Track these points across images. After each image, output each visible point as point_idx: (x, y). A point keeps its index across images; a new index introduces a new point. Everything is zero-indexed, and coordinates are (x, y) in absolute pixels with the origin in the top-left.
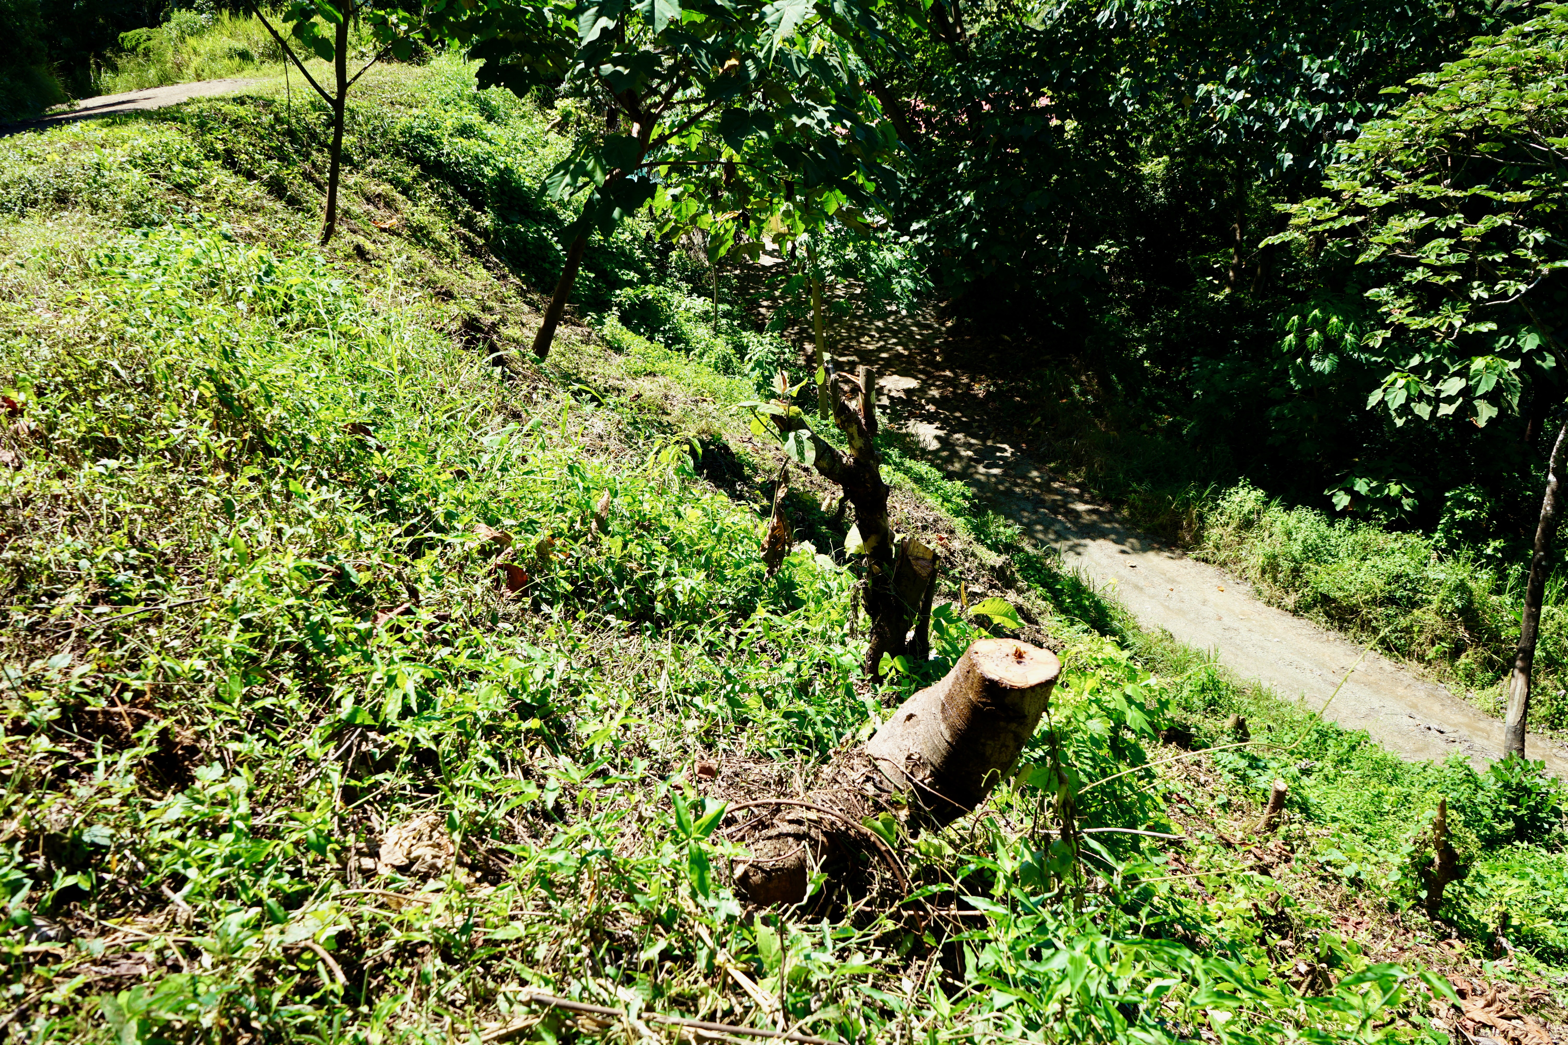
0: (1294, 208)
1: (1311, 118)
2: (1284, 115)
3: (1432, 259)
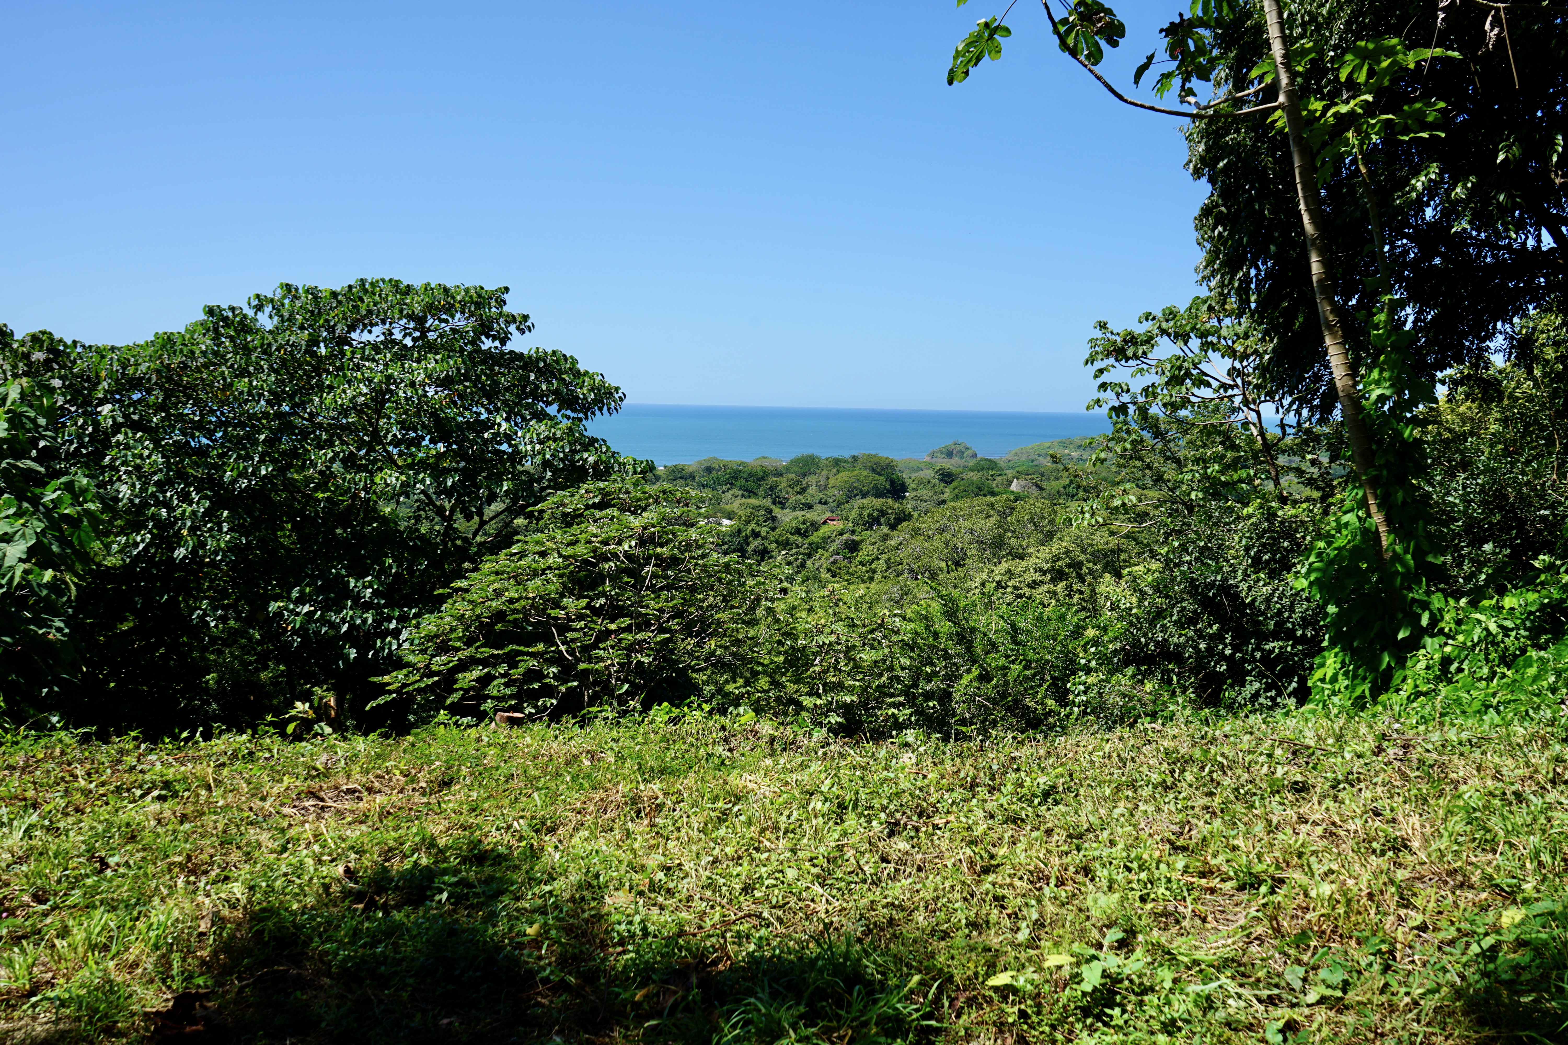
0: (386, 679)
1: (364, 621)
2: (344, 621)
3: (495, 693)
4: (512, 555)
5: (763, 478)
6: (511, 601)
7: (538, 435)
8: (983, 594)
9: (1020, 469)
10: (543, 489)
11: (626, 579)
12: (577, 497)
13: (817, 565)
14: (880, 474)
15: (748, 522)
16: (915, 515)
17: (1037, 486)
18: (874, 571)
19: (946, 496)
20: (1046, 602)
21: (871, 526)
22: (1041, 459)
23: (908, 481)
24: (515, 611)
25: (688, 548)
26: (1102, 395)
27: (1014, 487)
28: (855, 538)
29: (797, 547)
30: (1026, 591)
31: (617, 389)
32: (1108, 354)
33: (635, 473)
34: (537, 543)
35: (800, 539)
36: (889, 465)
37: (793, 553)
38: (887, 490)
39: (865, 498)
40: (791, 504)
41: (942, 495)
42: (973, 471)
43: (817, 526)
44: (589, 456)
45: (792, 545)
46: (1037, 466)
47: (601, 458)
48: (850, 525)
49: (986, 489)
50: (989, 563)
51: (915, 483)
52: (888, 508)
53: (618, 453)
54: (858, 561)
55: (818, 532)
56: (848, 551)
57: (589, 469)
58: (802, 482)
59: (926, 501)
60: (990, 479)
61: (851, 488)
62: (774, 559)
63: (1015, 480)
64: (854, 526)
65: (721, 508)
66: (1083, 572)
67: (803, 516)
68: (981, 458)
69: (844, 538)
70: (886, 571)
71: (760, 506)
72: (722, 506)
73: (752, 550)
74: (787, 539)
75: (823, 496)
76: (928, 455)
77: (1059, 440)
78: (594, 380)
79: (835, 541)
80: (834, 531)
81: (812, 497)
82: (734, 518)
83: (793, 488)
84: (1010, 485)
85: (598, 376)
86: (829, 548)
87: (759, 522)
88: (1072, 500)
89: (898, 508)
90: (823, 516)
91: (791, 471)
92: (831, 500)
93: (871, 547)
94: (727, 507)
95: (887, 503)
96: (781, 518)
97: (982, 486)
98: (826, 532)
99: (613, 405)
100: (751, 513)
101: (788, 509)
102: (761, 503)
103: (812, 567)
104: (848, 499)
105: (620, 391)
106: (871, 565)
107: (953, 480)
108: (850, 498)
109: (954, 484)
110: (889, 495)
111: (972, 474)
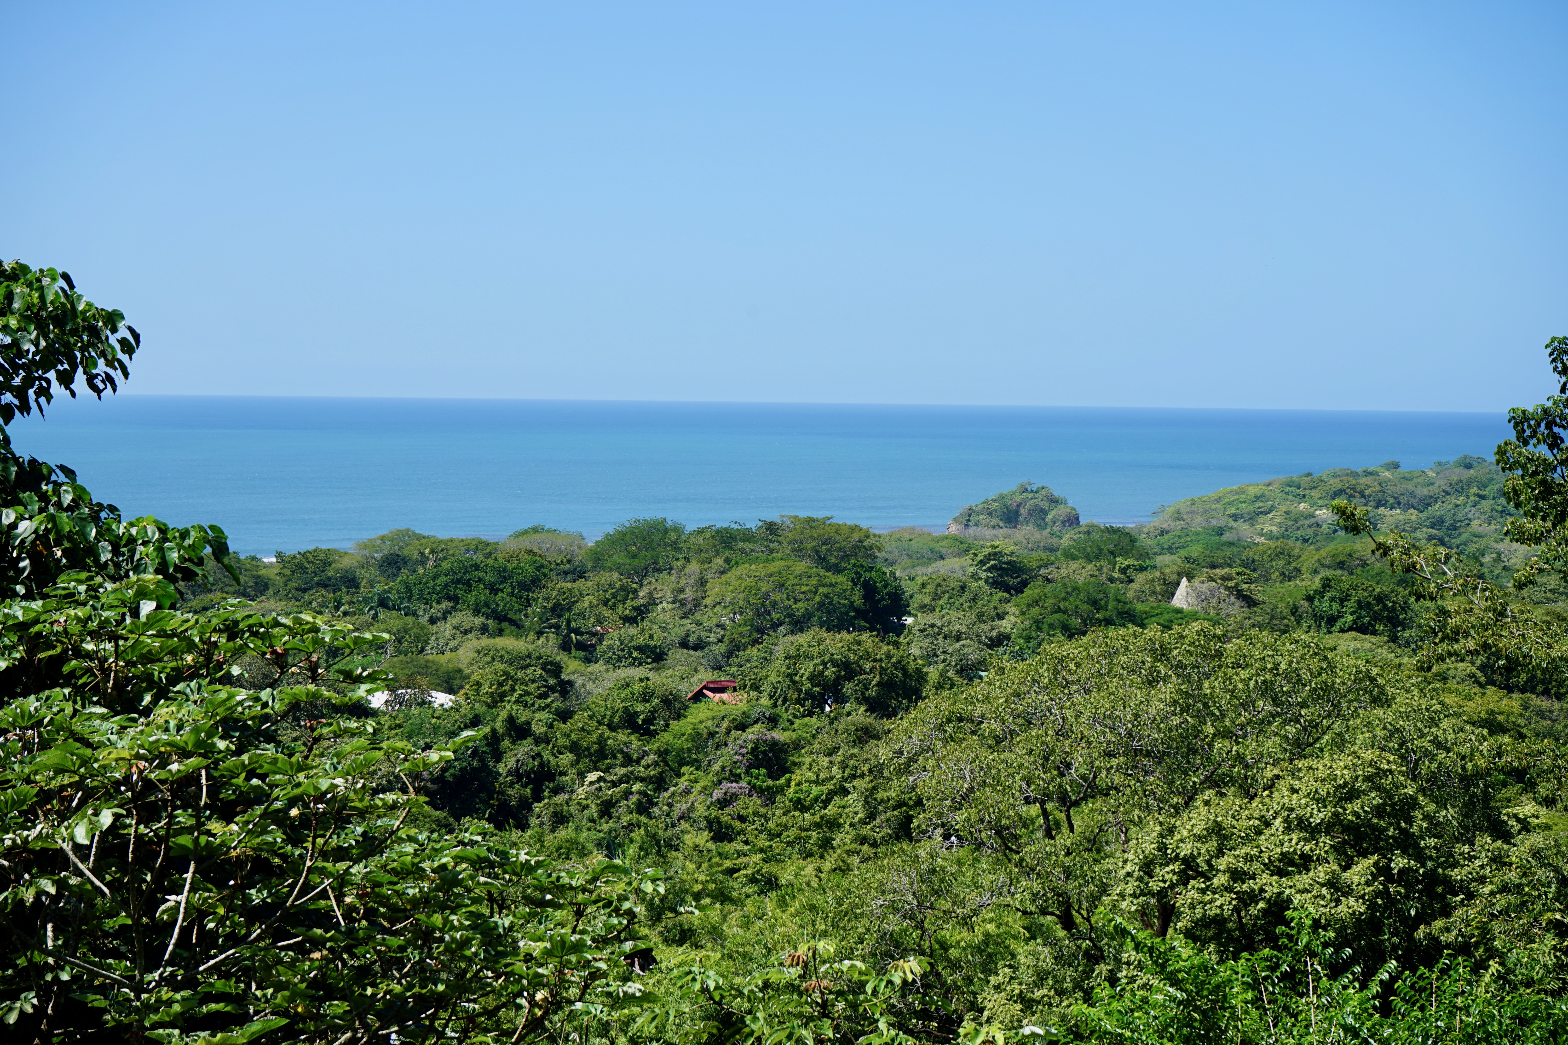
5: (535, 583)
9: (1195, 551)
13: (680, 807)
14: (837, 569)
15: (497, 699)
17: (1240, 595)
18: (833, 824)
19: (1006, 625)
21: (819, 702)
22: (1242, 527)
23: (909, 588)
27: (1182, 598)
28: (779, 735)
29: (628, 760)
30: (1266, 882)
31: (112, 319)
35: (635, 743)
36: (859, 546)
37: (615, 778)
38: (856, 610)
39: (801, 630)
40: (610, 648)
41: (998, 622)
42: (1074, 558)
43: (677, 705)
44: (21, 518)
45: (615, 757)
46: (1231, 544)
47: (55, 525)
48: (765, 701)
49: (1112, 604)
50: (1161, 809)
51: (926, 590)
52: (861, 657)
53: (112, 509)
54: (791, 800)
55: (682, 722)
56: (763, 771)
57: (19, 559)
58: (635, 591)
59: (958, 639)
60: (1119, 579)
61: (763, 605)
62: (567, 796)
63: (1184, 580)
64: (775, 705)
65: (428, 661)
66: (1415, 829)
67: (641, 680)
68: (1090, 526)
69: (750, 736)
70: (863, 822)
71: (529, 656)
72: (430, 657)
73: (510, 773)
74: (602, 741)
75: (693, 628)
76: (956, 520)
77: (1283, 478)
78: (41, 289)
79: (726, 745)
80: (723, 718)
81: (664, 629)
82: (462, 687)
83: (613, 608)
84: (1173, 595)
85: (54, 279)
86: (709, 763)
87: (527, 698)
88: (1330, 632)
89: (889, 656)
90: (694, 680)
91: (609, 564)
92: (713, 638)
93: (825, 761)
94: (442, 659)
95: (859, 643)
96: (583, 685)
97: (1101, 596)
98: (701, 722)
99: (101, 367)
100: (505, 673)
101: (601, 662)
102: (531, 647)
103: (668, 815)
104: (756, 635)
105: (121, 325)
106: (825, 808)
107: (1024, 584)
108: (761, 631)
109: (1027, 592)
110: (863, 623)
111: (1074, 565)
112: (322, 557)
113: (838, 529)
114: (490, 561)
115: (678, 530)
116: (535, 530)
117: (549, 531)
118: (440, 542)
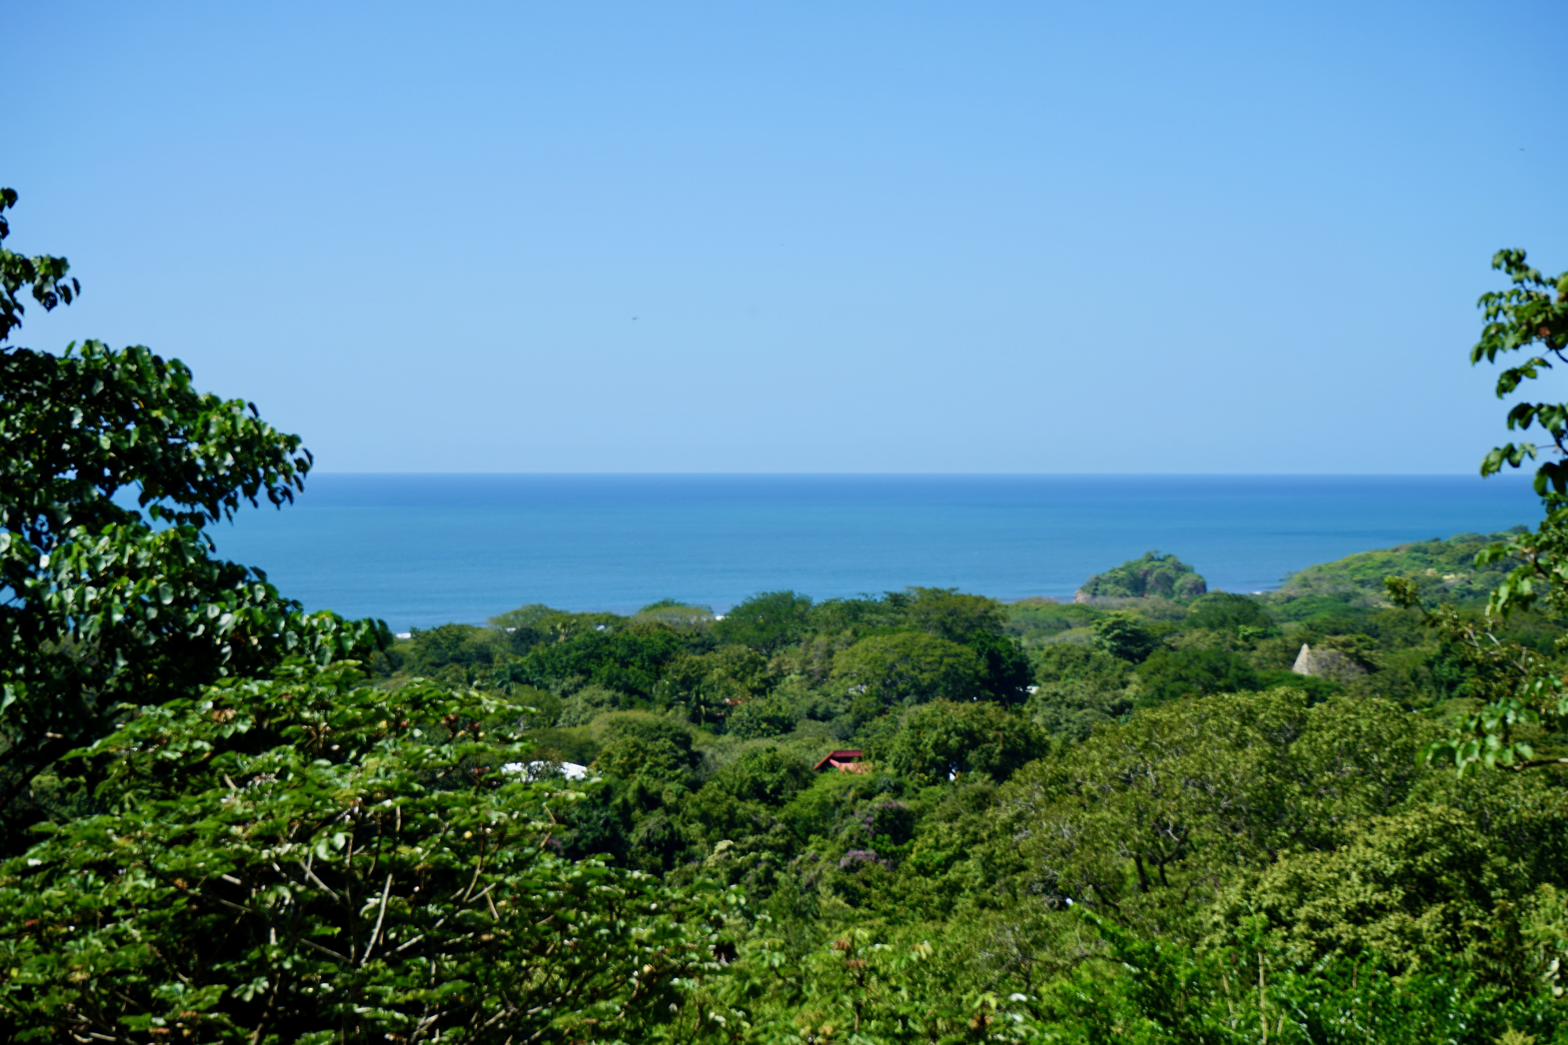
4: (28, 871)
5: (665, 656)
6: (26, 993)
7: (93, 562)
8: (1234, 942)
9: (1317, 618)
10: (105, 700)
11: (319, 929)
12: (193, 719)
13: (808, 875)
14: (962, 640)
15: (629, 770)
16: (1055, 741)
17: (1361, 661)
18: (955, 888)
19: (1129, 693)
20: (1395, 958)
21: (944, 771)
22: (1369, 593)
23: (1035, 658)
24: (38, 1017)
25: (479, 844)
26: (1519, 437)
27: (1303, 664)
28: (904, 804)
29: (758, 829)
30: (1343, 930)
31: (292, 442)
32: (1529, 333)
33: (340, 654)
34: (91, 841)
35: (763, 812)
36: (984, 617)
37: (745, 846)
38: (982, 680)
39: (927, 701)
40: (739, 719)
41: (1121, 691)
42: (1197, 626)
43: (805, 775)
44: (223, 612)
45: (744, 826)
46: (1357, 610)
47: (252, 618)
48: (890, 770)
49: (1232, 671)
50: (1247, 863)
51: (1052, 659)
52: (984, 726)
53: (295, 603)
54: (914, 864)
55: (809, 791)
56: (887, 837)
57: (222, 646)
58: (763, 664)
59: (1081, 707)
60: (1243, 647)
61: (889, 676)
62: (696, 865)
63: (1305, 647)
64: (899, 775)
65: (560, 734)
66: (1484, 881)
67: (768, 751)
68: (1216, 594)
69: (876, 805)
70: (983, 886)
71: (659, 728)
72: (563, 730)
73: (641, 842)
74: (731, 811)
75: (819, 698)
76: (1083, 589)
77: (1411, 544)
78: (233, 418)
79: (852, 813)
80: (849, 788)
81: (792, 700)
82: (593, 759)
83: (742, 680)
84: (1294, 661)
85: (242, 408)
86: (836, 832)
87: (658, 769)
88: (1450, 697)
89: (1012, 725)
90: (821, 750)
91: (738, 637)
92: (840, 709)
93: (943, 827)
94: (575, 732)
95: (982, 712)
96: (713, 756)
97: (1222, 664)
98: (828, 791)
99: (281, 480)
100: (636, 745)
101: (730, 734)
102: (661, 720)
103: (796, 882)
104: (882, 705)
105: (299, 447)
106: (945, 872)
107: (1148, 652)
108: (888, 701)
109: (1150, 660)
110: (988, 693)
111: (1197, 634)
112: (456, 632)
113: (963, 599)
114: (621, 635)
115: (805, 602)
116: (666, 604)
117: (678, 605)
118: (572, 617)
